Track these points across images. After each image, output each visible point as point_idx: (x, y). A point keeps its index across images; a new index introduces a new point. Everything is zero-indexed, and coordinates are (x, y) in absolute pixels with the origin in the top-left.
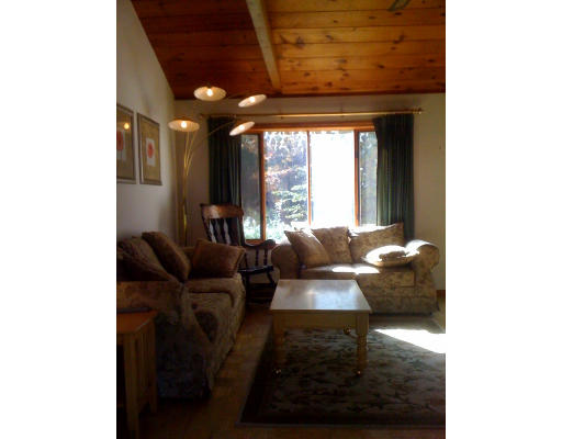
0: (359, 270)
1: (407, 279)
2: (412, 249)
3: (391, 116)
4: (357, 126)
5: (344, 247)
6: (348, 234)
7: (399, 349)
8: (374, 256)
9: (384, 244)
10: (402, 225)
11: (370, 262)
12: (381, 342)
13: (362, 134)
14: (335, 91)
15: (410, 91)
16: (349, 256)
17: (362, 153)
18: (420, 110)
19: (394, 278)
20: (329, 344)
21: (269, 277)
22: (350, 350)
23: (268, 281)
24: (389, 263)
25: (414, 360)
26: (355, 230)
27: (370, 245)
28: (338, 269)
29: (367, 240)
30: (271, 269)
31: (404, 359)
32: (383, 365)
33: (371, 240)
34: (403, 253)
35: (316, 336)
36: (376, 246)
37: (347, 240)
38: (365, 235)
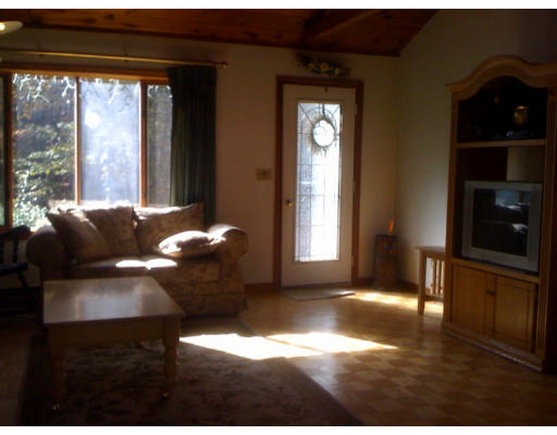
0: (152, 264)
1: (211, 272)
2: (217, 235)
3: (189, 67)
4: (146, 75)
5: (129, 235)
6: (134, 216)
7: (208, 360)
8: (170, 245)
9: (181, 230)
10: (202, 205)
11: (165, 252)
12: (185, 354)
13: (150, 87)
14: (117, 27)
15: (213, 38)
16: (135, 247)
17: (150, 110)
18: (225, 63)
19: (195, 271)
20: (118, 363)
21: (22, 278)
22: (146, 367)
23: (19, 284)
24: (191, 252)
25: (230, 372)
26: (143, 211)
27: (163, 231)
28: (124, 264)
29: (159, 225)
30: (24, 267)
31: (218, 371)
32: (193, 382)
33: (164, 224)
34: (205, 240)
35: (97, 355)
36: (171, 232)
37: (132, 225)
38: (156, 218)
